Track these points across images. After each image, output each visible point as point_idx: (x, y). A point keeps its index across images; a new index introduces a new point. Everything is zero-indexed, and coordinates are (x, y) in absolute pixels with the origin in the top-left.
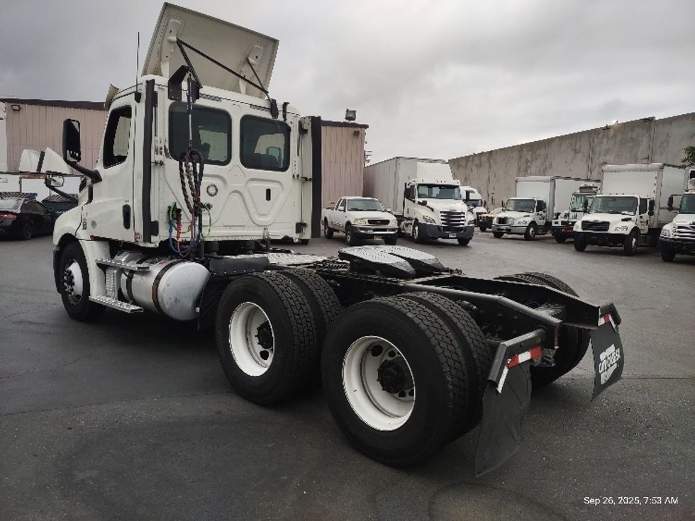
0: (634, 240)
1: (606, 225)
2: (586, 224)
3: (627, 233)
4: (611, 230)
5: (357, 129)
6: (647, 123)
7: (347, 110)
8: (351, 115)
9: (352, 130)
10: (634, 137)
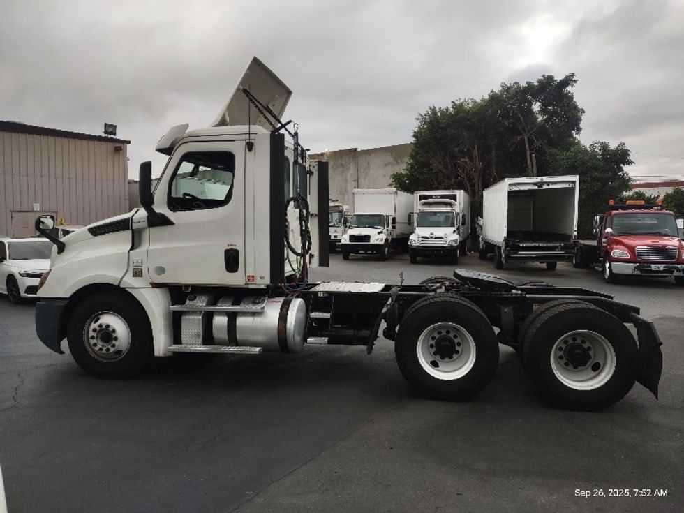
0: (387, 249)
1: (367, 238)
2: (352, 238)
3: (383, 243)
4: (372, 241)
5: (117, 145)
6: (352, 153)
7: (106, 125)
8: (110, 130)
9: (111, 146)
10: (343, 163)
